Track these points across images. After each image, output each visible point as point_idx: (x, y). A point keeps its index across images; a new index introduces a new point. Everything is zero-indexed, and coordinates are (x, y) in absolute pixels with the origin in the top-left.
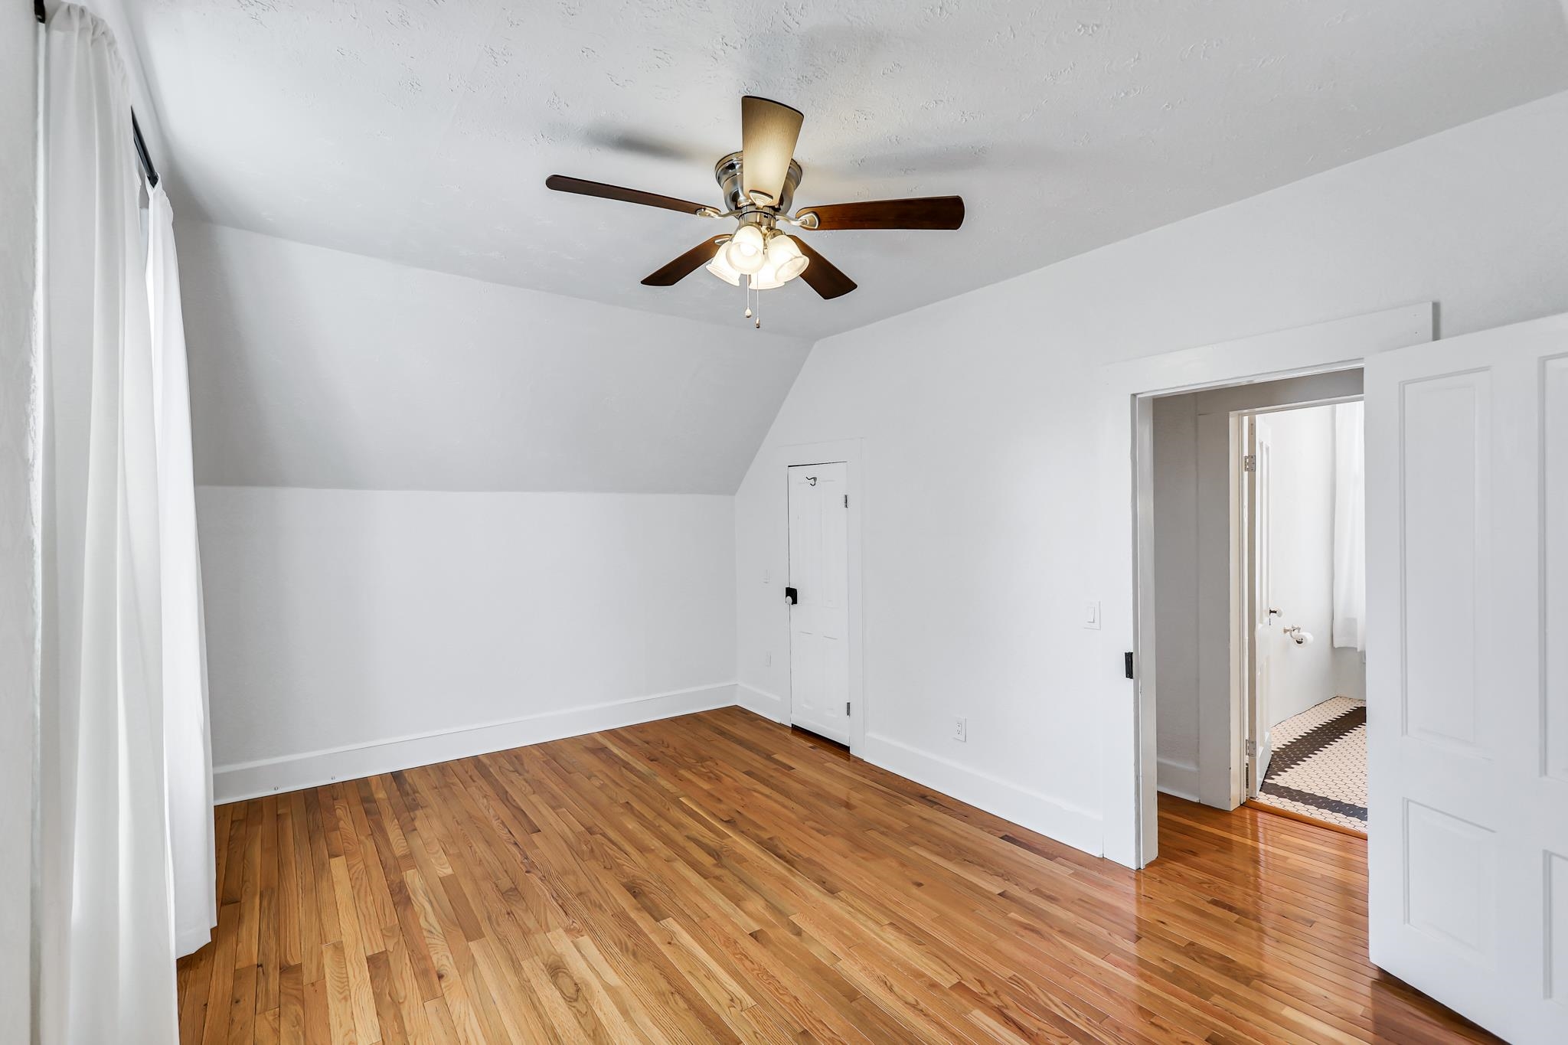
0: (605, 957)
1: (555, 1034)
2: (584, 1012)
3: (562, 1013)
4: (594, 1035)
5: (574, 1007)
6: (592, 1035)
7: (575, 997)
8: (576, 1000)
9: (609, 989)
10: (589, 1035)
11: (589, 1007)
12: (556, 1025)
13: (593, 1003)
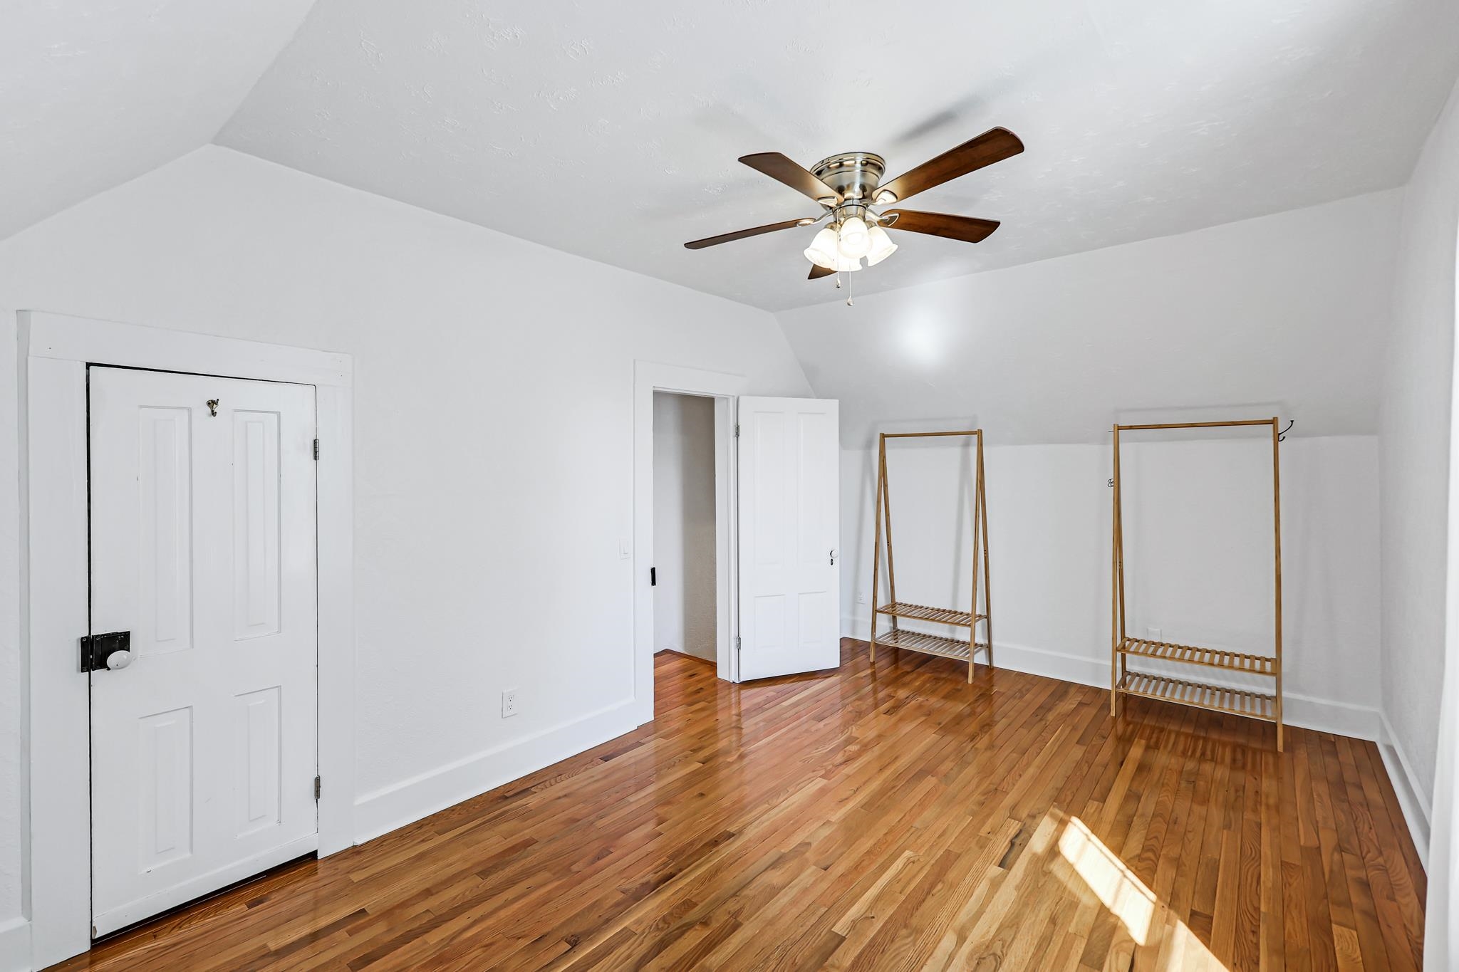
0: (928, 957)
1: (1037, 951)
2: (1001, 942)
3: (1015, 957)
4: (1013, 925)
5: (1002, 952)
6: (1015, 927)
7: (992, 957)
8: (994, 954)
9: (961, 939)
10: (1017, 928)
11: (993, 940)
12: (1030, 954)
13: (987, 940)
